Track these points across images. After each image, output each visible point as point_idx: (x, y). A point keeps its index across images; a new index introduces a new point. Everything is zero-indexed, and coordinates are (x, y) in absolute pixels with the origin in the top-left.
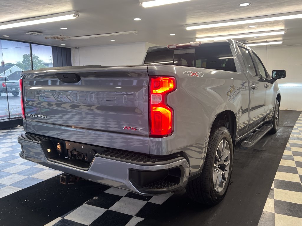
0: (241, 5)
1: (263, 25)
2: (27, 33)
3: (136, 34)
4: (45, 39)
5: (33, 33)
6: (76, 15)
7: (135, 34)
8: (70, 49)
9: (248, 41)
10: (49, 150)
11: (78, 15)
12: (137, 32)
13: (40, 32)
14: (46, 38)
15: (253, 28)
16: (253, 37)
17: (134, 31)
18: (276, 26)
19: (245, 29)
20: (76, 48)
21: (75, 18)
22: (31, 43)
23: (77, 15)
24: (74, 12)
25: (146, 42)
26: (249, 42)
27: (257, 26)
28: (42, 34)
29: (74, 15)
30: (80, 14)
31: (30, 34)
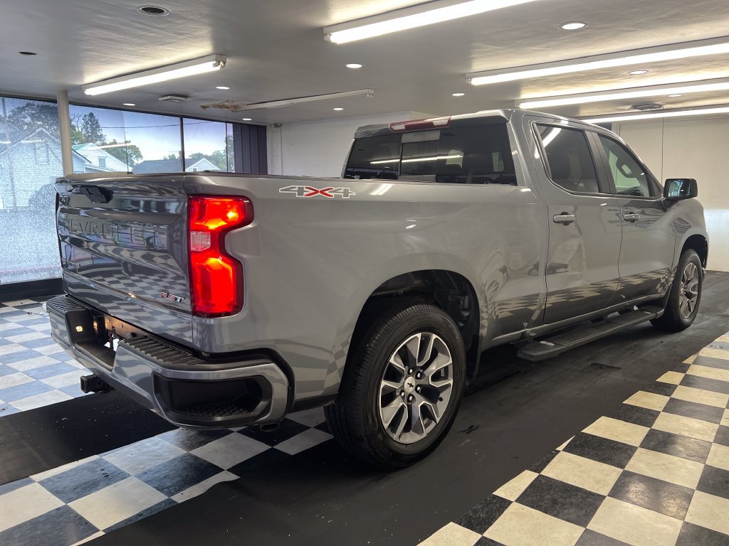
0: (566, 27)
1: (665, 69)
2: (160, 99)
3: (371, 96)
4: (202, 109)
5: (169, 97)
6: (219, 62)
7: (368, 95)
8: (265, 127)
9: (660, 106)
10: (79, 329)
11: (224, 63)
12: (372, 92)
13: (185, 96)
14: (204, 107)
15: (642, 76)
16: (667, 97)
17: (366, 91)
18: (700, 69)
19: (624, 77)
20: (276, 125)
21: (218, 68)
22: (182, 117)
23: (222, 63)
24: (214, 57)
25: (412, 112)
26: (666, 107)
27: (652, 72)
28: (188, 99)
29: (215, 62)
30: (228, 60)
31: (167, 100)
